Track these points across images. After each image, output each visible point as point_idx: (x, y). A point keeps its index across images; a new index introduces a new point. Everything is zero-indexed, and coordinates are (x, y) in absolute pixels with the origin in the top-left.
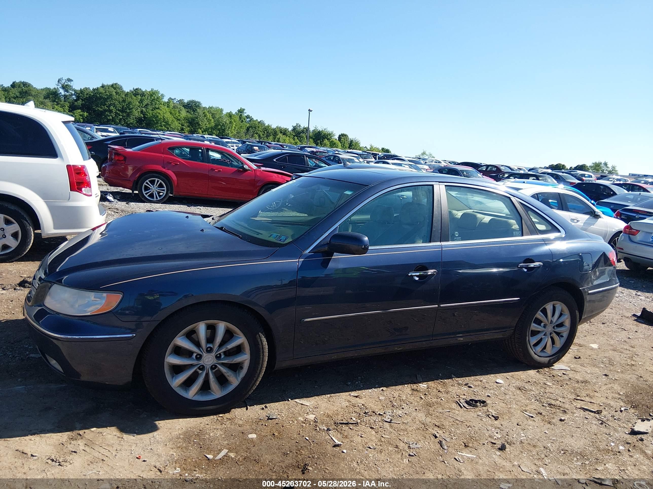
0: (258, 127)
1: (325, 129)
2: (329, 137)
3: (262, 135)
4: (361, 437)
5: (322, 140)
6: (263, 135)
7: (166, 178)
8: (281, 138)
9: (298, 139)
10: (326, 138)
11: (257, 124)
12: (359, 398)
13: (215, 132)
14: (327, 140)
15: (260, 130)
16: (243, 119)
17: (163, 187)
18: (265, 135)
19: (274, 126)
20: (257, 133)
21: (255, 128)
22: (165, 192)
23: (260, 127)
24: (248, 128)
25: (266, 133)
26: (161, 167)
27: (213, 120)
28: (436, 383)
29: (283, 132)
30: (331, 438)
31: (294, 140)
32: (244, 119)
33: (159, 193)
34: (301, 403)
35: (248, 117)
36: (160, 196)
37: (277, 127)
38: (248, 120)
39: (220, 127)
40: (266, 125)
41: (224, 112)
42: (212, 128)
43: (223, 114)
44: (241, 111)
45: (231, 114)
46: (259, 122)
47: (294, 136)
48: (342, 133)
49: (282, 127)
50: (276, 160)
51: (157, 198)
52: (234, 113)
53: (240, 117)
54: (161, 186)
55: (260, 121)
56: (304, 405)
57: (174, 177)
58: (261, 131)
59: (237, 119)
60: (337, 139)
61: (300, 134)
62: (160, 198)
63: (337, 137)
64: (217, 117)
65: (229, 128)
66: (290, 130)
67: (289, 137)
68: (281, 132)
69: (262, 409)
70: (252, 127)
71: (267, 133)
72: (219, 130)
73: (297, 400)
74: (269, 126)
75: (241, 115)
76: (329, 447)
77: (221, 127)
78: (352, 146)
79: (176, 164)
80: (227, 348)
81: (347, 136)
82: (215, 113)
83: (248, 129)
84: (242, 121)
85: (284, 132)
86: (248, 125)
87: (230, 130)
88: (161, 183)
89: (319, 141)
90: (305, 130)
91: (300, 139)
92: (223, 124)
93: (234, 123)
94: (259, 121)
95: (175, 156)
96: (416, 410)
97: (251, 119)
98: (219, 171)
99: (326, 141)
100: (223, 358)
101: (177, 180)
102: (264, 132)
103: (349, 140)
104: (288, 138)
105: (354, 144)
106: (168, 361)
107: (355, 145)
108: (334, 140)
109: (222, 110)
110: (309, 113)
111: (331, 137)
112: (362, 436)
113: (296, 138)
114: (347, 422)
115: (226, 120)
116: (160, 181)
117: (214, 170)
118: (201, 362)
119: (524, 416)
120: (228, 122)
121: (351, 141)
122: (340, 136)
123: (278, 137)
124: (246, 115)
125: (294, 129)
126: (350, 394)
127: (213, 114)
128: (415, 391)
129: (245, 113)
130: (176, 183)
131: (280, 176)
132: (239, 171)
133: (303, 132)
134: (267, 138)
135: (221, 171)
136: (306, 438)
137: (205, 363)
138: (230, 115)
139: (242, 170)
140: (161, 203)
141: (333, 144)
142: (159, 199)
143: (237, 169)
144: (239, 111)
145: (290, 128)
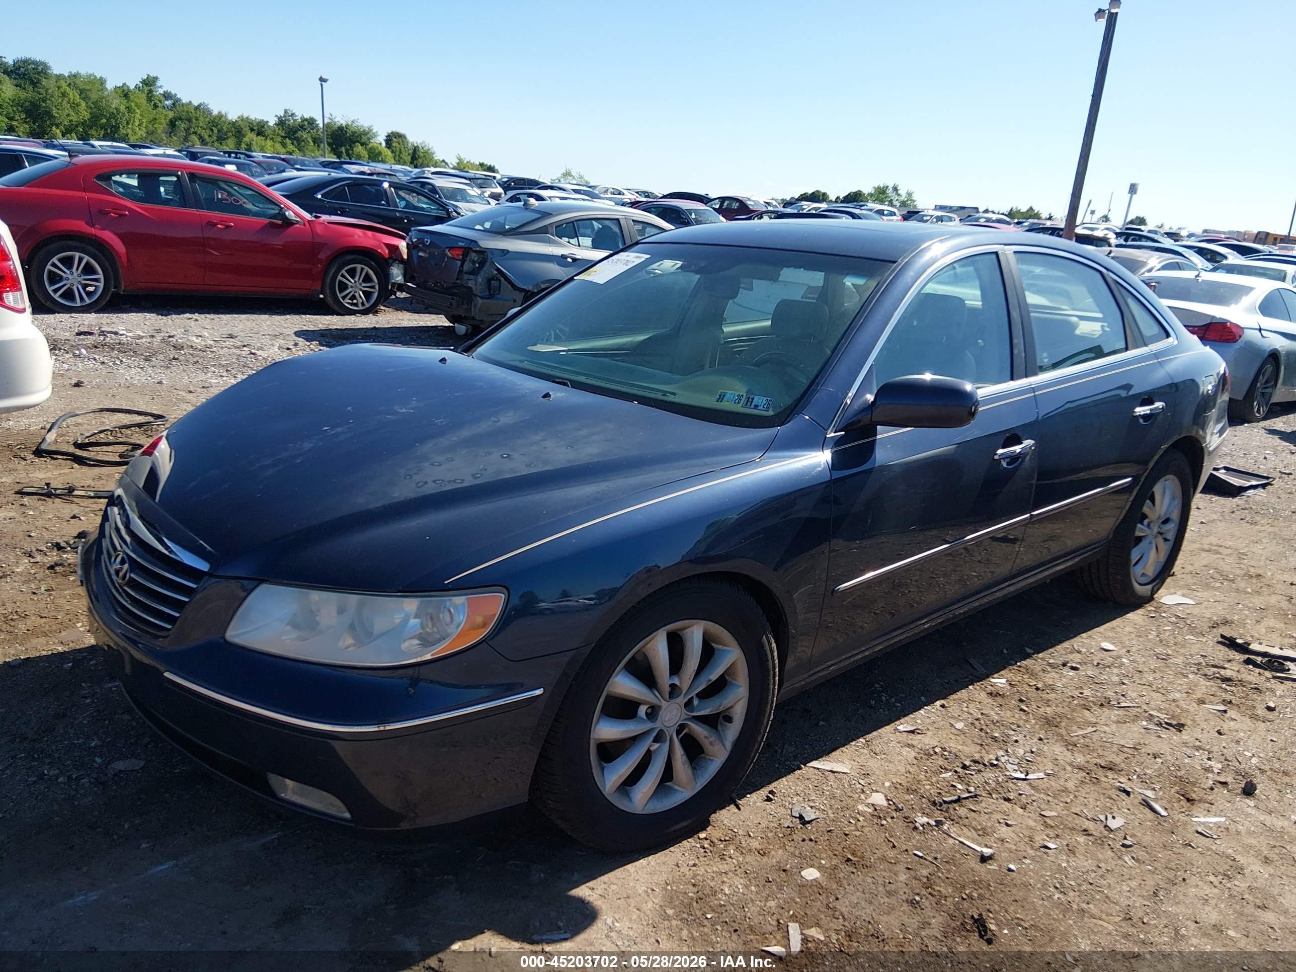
0: (197, 119)
1: (353, 122)
2: (364, 139)
3: (206, 137)
4: (1007, 825)
5: (350, 146)
6: (210, 136)
7: (100, 249)
8: (254, 143)
9: (293, 144)
10: (358, 141)
11: (193, 111)
12: (919, 733)
13: (94, 133)
14: (360, 147)
15: (201, 124)
16: (158, 102)
17: (94, 272)
18: (215, 138)
19: (233, 116)
20: (195, 133)
21: (189, 120)
22: (101, 285)
23: (201, 119)
24: (171, 121)
25: (215, 131)
26: (84, 223)
27: (83, 104)
28: (1013, 671)
29: (255, 128)
30: (961, 842)
31: (284, 145)
32: (160, 101)
33: (85, 286)
34: (829, 769)
35: (167, 96)
36: (89, 294)
37: (242, 118)
38: (168, 103)
39: (104, 121)
40: (215, 113)
41: (110, 86)
42: (84, 124)
43: (107, 90)
44: (149, 83)
45: (125, 88)
46: (197, 108)
47: (282, 137)
48: (394, 130)
49: (252, 117)
50: (322, 196)
51: (82, 298)
52: (132, 87)
53: (150, 97)
54: (88, 270)
55: (199, 106)
56: (839, 773)
57: (119, 246)
58: (205, 126)
59: (142, 99)
60: (384, 144)
61: (295, 132)
62: (89, 299)
63: (381, 139)
64: (94, 96)
65: (128, 123)
66: (271, 123)
67: (272, 139)
68: (252, 130)
69: (766, 800)
70: (181, 119)
71: (219, 131)
72: (103, 127)
73: (814, 764)
74: (222, 116)
75: (150, 91)
76: (974, 863)
77: (107, 120)
78: (416, 159)
79: (121, 215)
80: (710, 681)
81: (405, 138)
82: (88, 87)
83: (172, 124)
84: (156, 106)
85: (260, 129)
86: (171, 115)
87: (130, 126)
88: (87, 263)
89: (343, 149)
90: (306, 123)
91: (299, 144)
92: (113, 113)
93: (137, 111)
94: (196, 105)
95: (115, 196)
96: (1040, 739)
97: (176, 102)
98: (228, 227)
99: (359, 149)
100: (697, 706)
101: (127, 253)
102: (212, 130)
103: (410, 145)
104: (269, 143)
105: (422, 155)
106: (596, 737)
107: (424, 156)
108: (376, 145)
109: (102, 82)
110: (322, 85)
111: (369, 139)
112: (1009, 822)
113: (288, 141)
114: (956, 797)
115: (116, 103)
116: (86, 258)
117: (216, 225)
118: (658, 725)
119: (1212, 713)
120: (122, 108)
121: (416, 149)
122: (388, 136)
123: (246, 139)
124: (161, 91)
125: (281, 123)
126: (896, 729)
127: (82, 92)
128: (996, 696)
129: (161, 87)
130: (124, 260)
131: (369, 233)
132: (272, 226)
133: (302, 127)
134: (221, 144)
135: (231, 226)
136: (915, 855)
137: (665, 724)
138: (124, 93)
139: (280, 222)
140: (96, 312)
141: (375, 156)
142: (88, 301)
143: (268, 221)
144: (145, 82)
145: (272, 121)
